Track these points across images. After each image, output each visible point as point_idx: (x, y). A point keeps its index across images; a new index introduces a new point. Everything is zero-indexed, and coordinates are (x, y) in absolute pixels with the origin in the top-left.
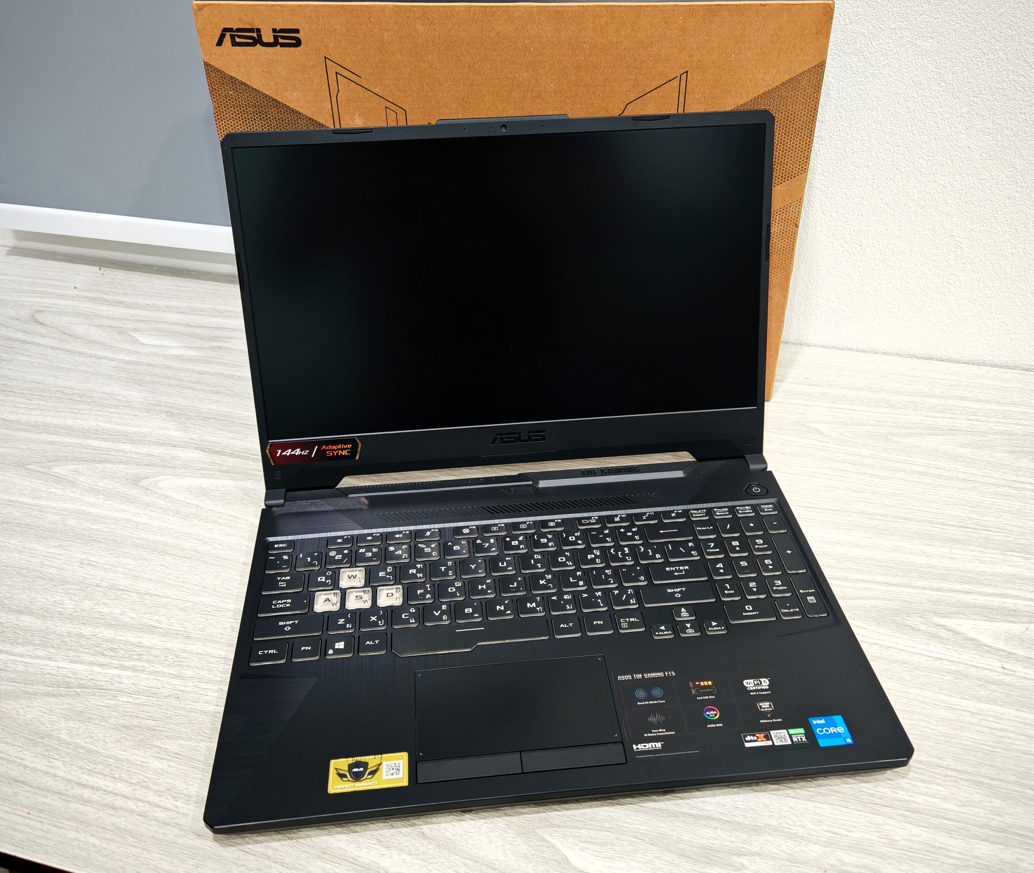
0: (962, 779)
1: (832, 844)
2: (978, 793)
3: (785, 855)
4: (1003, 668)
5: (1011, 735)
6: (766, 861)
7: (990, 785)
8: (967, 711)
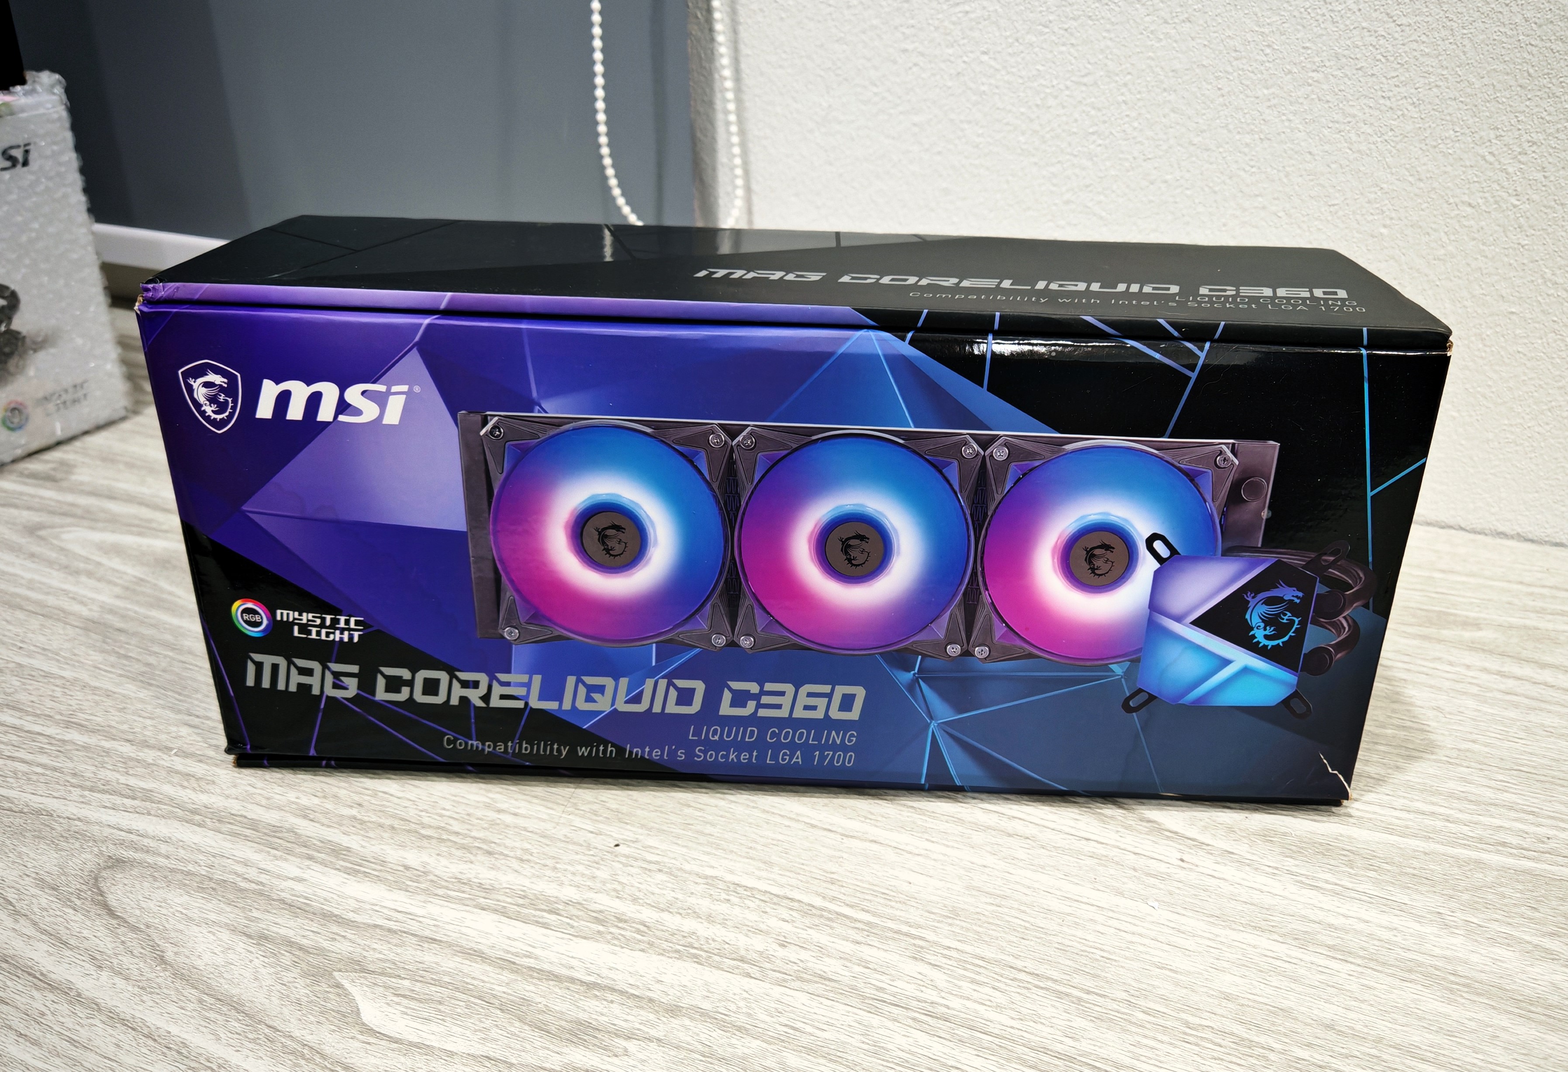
0: (1037, 987)
1: (783, 1041)
2: (1053, 1006)
3: (700, 1047)
4: (1182, 860)
5: (1147, 941)
6: (667, 1050)
7: (1080, 999)
8: (1093, 905)
